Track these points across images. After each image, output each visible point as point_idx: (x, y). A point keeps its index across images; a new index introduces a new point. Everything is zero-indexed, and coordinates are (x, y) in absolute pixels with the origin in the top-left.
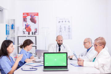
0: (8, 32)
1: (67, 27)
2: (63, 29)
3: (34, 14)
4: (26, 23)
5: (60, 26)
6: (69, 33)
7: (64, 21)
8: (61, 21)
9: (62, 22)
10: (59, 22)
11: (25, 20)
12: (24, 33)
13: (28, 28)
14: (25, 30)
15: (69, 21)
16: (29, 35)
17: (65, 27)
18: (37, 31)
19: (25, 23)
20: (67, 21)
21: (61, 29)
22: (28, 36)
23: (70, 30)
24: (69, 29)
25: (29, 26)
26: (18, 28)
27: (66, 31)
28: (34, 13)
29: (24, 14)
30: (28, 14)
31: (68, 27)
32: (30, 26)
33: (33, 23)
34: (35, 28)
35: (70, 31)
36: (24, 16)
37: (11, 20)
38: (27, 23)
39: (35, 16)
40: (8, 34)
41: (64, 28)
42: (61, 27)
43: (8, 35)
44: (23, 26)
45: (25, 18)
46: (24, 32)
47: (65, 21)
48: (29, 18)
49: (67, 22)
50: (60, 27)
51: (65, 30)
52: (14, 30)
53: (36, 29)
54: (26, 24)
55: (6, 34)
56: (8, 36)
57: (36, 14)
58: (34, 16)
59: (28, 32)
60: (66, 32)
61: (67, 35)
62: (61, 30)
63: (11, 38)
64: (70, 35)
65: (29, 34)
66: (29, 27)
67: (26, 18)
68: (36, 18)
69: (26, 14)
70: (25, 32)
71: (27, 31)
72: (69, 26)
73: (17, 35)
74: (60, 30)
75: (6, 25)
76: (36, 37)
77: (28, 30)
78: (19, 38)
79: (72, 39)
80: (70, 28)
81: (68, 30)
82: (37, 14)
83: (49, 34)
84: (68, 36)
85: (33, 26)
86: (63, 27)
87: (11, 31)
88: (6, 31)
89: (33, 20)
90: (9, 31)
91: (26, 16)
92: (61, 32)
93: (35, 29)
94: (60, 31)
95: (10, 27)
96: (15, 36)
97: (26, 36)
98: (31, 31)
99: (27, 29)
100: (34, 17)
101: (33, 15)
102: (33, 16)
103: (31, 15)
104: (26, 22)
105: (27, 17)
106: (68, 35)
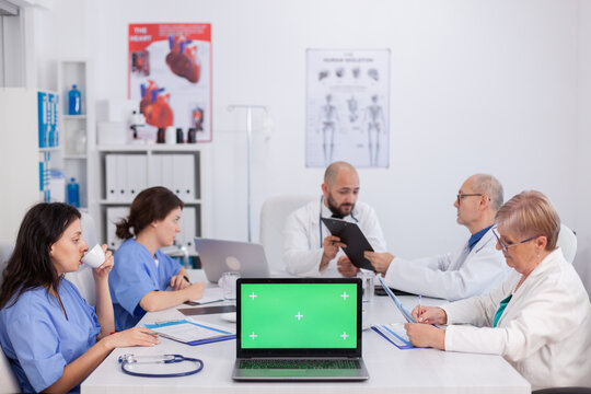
0: (51, 134)
1: (364, 102)
2: (343, 111)
3: (189, 31)
4: (144, 80)
5: (329, 98)
6: (374, 133)
7: (348, 68)
8: (332, 68)
9: (339, 75)
10: (323, 75)
11: (140, 62)
12: (135, 136)
13: (154, 106)
14: (140, 119)
15: (373, 74)
16: (161, 147)
17: (352, 105)
18: (206, 125)
19: (139, 80)
20: (365, 67)
21: (329, 115)
22: (156, 153)
23: (379, 120)
24: (375, 112)
25: (162, 94)
26: (104, 106)
27: (357, 123)
28: (187, 25)
29: (137, 30)
30: (154, 31)
31: (370, 103)
32: (168, 96)
33: (184, 82)
34: (194, 107)
35: (377, 126)
36: (135, 39)
37: (66, 64)
38: (153, 76)
39: (196, 43)
40: (52, 141)
41: (346, 106)
42: (333, 103)
43: (51, 145)
44: (129, 97)
45: (139, 53)
46: (133, 128)
47: (356, 73)
48: (159, 51)
49: (364, 78)
50: (325, 103)
51: (352, 120)
52: (84, 121)
53: (199, 115)
54: (147, 85)
55: (41, 145)
56: (48, 155)
57: (201, 32)
58: (189, 42)
59: (154, 130)
60: (356, 128)
61: (360, 146)
62: (333, 119)
63: (67, 160)
64: (378, 146)
65: (161, 139)
66: (161, 99)
67: (146, 55)
68: (200, 52)
69: (144, 30)
70: (138, 129)
71: (150, 121)
72: (374, 99)
73: (97, 142)
74: (325, 119)
75: (40, 95)
76: (197, 155)
77: (155, 115)
78: (109, 159)
79: (387, 167)
80: (379, 108)
81: (370, 120)
82: (205, 33)
83: (267, 139)
84: (366, 149)
85: (181, 97)
86: (340, 101)
87: (65, 127)
88: (42, 127)
89: (182, 65)
90: (54, 127)
91: (148, 43)
92: (329, 132)
93: (194, 114)
94: (328, 124)
95: (61, 107)
96: (85, 152)
97: (144, 153)
98: (170, 124)
99: (149, 109)
100: (190, 46)
101: (182, 38)
102: (182, 44)
103: (171, 35)
104: (147, 73)
105: (149, 49)
106: (370, 146)
